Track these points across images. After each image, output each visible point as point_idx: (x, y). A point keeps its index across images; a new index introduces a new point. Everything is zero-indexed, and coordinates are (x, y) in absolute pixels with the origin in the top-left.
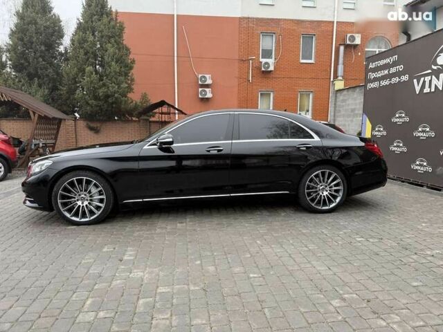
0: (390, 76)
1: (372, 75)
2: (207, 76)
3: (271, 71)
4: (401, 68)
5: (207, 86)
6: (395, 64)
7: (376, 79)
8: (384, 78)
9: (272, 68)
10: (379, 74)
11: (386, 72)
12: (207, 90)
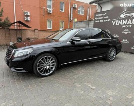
0: (104, 19)
1: (97, 18)
2: (28, 12)
3: (51, 13)
4: (108, 17)
5: (28, 16)
6: (105, 16)
7: (98, 20)
8: (101, 19)
9: (51, 12)
10: (100, 18)
11: (102, 18)
12: (28, 17)
